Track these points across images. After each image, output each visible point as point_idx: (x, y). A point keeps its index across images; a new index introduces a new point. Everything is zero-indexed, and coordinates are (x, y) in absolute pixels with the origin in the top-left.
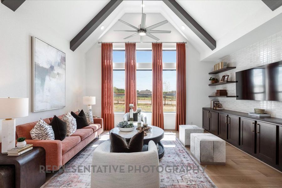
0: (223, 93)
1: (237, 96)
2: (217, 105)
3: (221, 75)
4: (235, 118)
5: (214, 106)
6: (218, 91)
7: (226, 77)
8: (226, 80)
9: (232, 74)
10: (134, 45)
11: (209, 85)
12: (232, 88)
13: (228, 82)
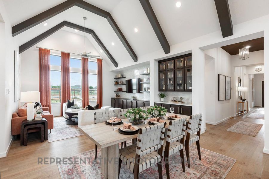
0: (120, 90)
1: (126, 91)
2: (118, 96)
3: (119, 81)
4: (125, 101)
5: (116, 97)
6: (118, 88)
7: (122, 82)
8: (122, 83)
9: (124, 80)
10: (69, 54)
11: (114, 85)
12: (124, 88)
13: (123, 84)
